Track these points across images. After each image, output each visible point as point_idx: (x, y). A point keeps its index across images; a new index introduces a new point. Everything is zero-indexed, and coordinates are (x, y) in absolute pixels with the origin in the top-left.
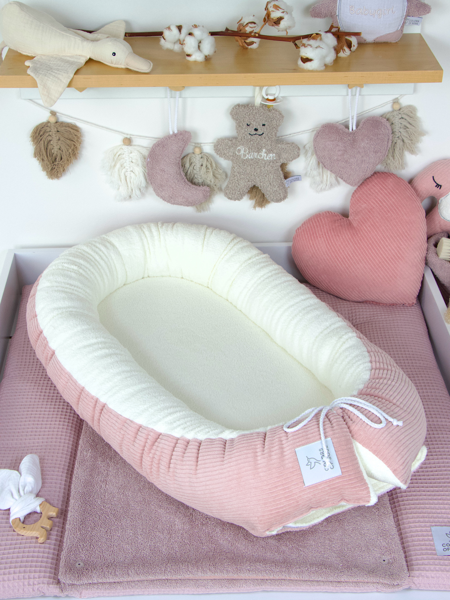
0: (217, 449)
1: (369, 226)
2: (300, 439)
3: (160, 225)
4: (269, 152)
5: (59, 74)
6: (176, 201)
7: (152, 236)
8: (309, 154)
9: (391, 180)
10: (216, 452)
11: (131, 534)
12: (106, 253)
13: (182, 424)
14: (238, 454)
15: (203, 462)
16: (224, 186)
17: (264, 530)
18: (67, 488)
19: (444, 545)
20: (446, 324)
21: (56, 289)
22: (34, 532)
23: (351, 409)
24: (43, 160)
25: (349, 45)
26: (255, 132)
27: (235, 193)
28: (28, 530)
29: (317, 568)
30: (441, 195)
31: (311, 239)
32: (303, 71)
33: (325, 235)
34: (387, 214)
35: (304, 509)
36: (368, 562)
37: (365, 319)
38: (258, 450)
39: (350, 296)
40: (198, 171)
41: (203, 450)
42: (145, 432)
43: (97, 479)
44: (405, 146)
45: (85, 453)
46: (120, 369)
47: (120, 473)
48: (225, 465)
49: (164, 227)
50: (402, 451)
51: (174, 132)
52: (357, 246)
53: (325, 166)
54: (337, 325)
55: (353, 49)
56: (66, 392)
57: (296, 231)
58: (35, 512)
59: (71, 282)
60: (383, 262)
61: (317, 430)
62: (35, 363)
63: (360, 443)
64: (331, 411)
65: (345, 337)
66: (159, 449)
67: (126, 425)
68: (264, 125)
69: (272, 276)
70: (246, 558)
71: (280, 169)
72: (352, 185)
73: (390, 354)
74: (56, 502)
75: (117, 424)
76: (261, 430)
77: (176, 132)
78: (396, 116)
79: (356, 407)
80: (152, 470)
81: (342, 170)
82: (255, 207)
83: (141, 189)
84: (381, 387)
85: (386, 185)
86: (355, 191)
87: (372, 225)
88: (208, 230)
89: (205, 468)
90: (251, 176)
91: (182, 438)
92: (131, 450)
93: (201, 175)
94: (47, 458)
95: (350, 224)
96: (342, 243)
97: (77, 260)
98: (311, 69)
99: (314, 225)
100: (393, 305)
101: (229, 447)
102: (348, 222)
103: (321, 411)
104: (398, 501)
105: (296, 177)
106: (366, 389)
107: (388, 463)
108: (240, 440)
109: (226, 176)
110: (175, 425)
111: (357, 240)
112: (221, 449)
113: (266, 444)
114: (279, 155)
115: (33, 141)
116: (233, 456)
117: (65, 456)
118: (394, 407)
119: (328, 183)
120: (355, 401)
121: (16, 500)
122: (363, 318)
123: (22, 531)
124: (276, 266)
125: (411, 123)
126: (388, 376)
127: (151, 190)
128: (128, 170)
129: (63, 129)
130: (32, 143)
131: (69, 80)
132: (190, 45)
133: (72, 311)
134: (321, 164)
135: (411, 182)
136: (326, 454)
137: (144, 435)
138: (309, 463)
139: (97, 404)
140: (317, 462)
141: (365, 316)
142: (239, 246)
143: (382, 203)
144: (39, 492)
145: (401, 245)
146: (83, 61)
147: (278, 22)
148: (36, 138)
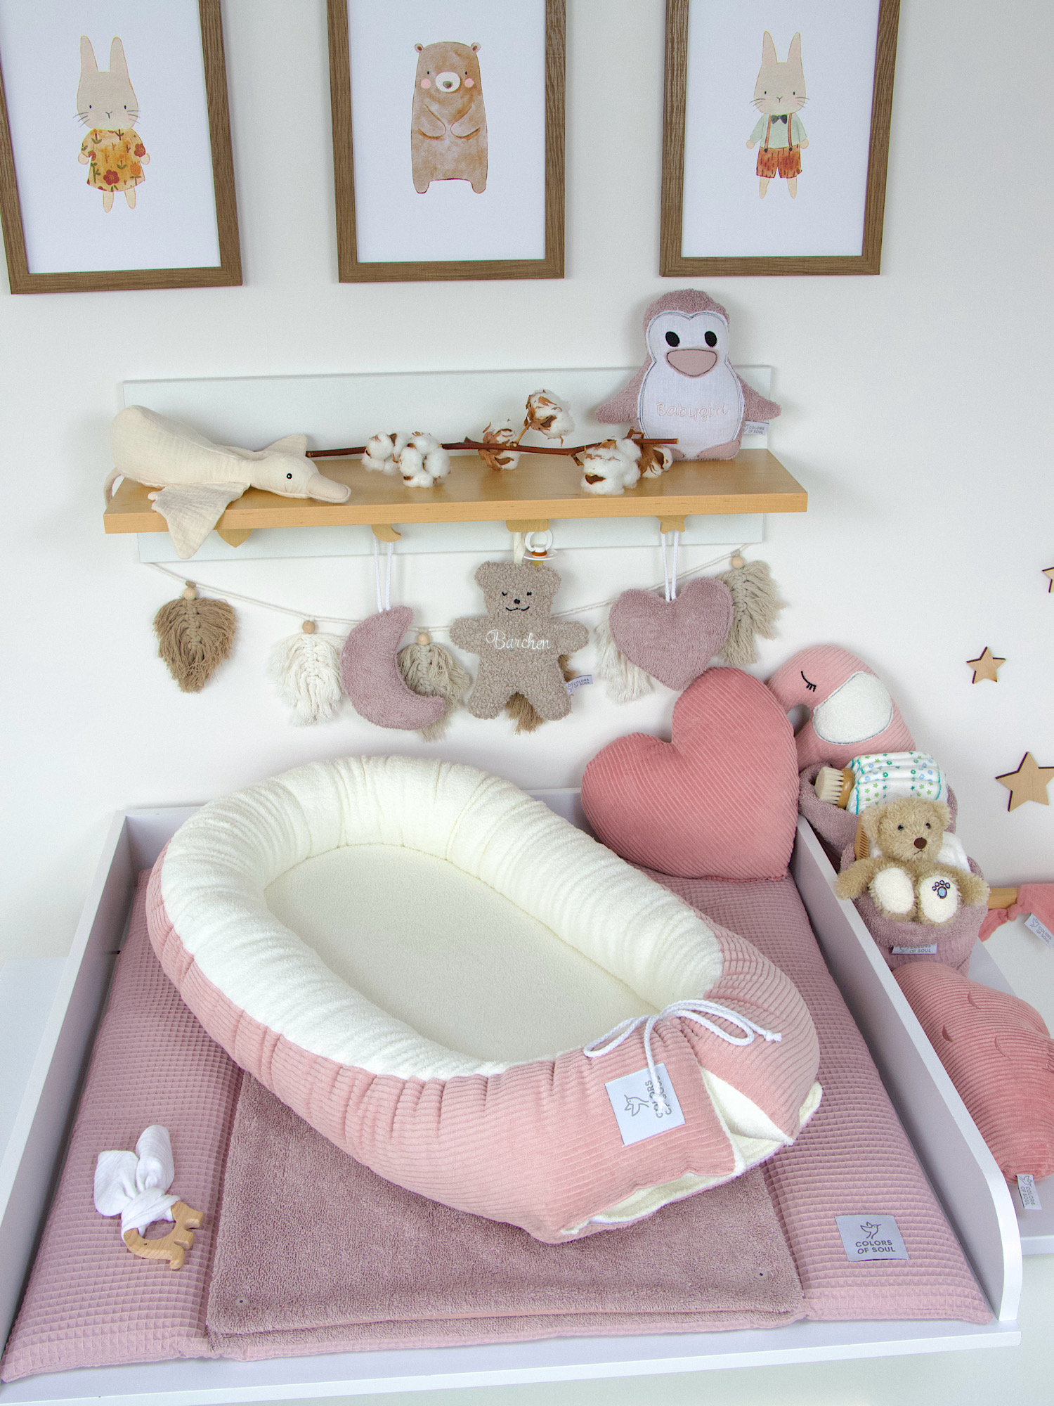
0: (472, 1092)
1: (705, 752)
2: (613, 1067)
3: (364, 760)
4: (538, 637)
5: (202, 508)
6: (389, 722)
7: (352, 777)
8: (604, 641)
9: (736, 678)
10: (472, 1098)
11: (329, 1249)
12: (276, 804)
13: (412, 1058)
14: (509, 1096)
15: (450, 1115)
16: (467, 698)
17: (557, 1228)
18: (218, 1181)
19: (858, 1244)
20: (839, 900)
21: (196, 858)
22: (163, 1251)
23: (695, 1017)
24: (173, 660)
25: (661, 460)
26: (515, 606)
27: (486, 706)
28: (152, 1249)
29: (649, 1292)
30: (817, 702)
31: (613, 778)
32: (589, 495)
33: (635, 769)
34: (733, 732)
35: (623, 1187)
36: (734, 1279)
37: (706, 904)
38: (542, 1089)
39: (680, 869)
40: (425, 672)
41: (449, 1096)
42: (350, 1074)
43: (268, 1163)
44: (755, 625)
45: (247, 1123)
46: (304, 977)
47: (307, 1153)
48: (489, 1117)
49: (371, 762)
50: (783, 1083)
51: (384, 610)
52: (688, 785)
53: (629, 659)
54: (662, 902)
55: (667, 465)
56: (214, 1022)
57: (587, 766)
58: (164, 1221)
59: (218, 847)
60: (731, 809)
61: (640, 1051)
62: (161, 987)
63: (712, 1072)
64: (661, 1022)
65: (678, 917)
66: (373, 1101)
67: (316, 1066)
68: (529, 594)
69: (551, 832)
70: (527, 1281)
71: (557, 665)
72: (673, 688)
73: (753, 941)
74: (199, 1204)
75: (300, 1066)
76: (547, 1058)
77: (388, 608)
78: (739, 578)
79: (703, 1014)
80: (363, 1139)
81: (658, 663)
82: (518, 730)
83: (334, 705)
84: (742, 985)
85: (728, 686)
86: (680, 699)
87: (709, 749)
88: (444, 766)
89: (453, 1124)
90: (512, 676)
91: (413, 1080)
92: (326, 1108)
93: (429, 677)
94: (183, 1133)
95: (675, 750)
96: (662, 782)
97: (230, 815)
98: (602, 492)
99: (615, 756)
100: (750, 880)
101: (493, 1087)
102: (670, 748)
103: (644, 1023)
104: (779, 1181)
105: (583, 678)
106: (718, 989)
107: (760, 1101)
108: (511, 1075)
109: (471, 679)
110: (399, 1059)
111: (688, 776)
112: (480, 1091)
113: (555, 1079)
114: (555, 643)
115: (158, 630)
116: (499, 1101)
117: (212, 1130)
118: (765, 1014)
119: (636, 687)
120: (700, 1005)
121: (132, 1199)
122: (703, 901)
123: (142, 1249)
124: (558, 819)
125: (761, 588)
126: (753, 970)
127: (349, 706)
128: (311, 674)
129: (205, 609)
130: (157, 633)
131: (218, 518)
132: (410, 462)
133: (222, 892)
134: (622, 656)
135: (767, 682)
136: (657, 1090)
137: (347, 1080)
138: (630, 1106)
139: (267, 1036)
140: (644, 1103)
141: (706, 899)
142: (496, 789)
143: (724, 715)
144: (170, 1188)
145: (758, 780)
146: (240, 490)
147: (547, 422)
148: (162, 625)
